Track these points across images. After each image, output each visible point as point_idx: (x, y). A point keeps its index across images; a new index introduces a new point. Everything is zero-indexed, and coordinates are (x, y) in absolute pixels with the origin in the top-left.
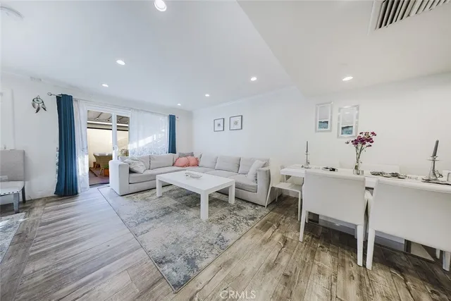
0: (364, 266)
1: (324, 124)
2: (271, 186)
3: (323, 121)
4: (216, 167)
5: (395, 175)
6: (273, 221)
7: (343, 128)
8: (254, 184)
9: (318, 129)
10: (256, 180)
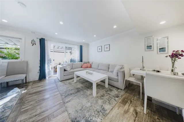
2: (125, 79)
3: (149, 45)
4: (99, 69)
6: (128, 99)
7: (160, 49)
8: (117, 78)
9: (146, 50)
10: (118, 76)
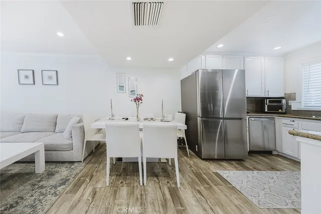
0: (143, 184)
1: (121, 87)
2: (85, 141)
3: (121, 85)
4: (22, 130)
5: (152, 119)
6: (86, 176)
7: (131, 91)
8: (70, 142)
9: (119, 91)
10: (72, 137)
